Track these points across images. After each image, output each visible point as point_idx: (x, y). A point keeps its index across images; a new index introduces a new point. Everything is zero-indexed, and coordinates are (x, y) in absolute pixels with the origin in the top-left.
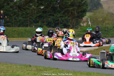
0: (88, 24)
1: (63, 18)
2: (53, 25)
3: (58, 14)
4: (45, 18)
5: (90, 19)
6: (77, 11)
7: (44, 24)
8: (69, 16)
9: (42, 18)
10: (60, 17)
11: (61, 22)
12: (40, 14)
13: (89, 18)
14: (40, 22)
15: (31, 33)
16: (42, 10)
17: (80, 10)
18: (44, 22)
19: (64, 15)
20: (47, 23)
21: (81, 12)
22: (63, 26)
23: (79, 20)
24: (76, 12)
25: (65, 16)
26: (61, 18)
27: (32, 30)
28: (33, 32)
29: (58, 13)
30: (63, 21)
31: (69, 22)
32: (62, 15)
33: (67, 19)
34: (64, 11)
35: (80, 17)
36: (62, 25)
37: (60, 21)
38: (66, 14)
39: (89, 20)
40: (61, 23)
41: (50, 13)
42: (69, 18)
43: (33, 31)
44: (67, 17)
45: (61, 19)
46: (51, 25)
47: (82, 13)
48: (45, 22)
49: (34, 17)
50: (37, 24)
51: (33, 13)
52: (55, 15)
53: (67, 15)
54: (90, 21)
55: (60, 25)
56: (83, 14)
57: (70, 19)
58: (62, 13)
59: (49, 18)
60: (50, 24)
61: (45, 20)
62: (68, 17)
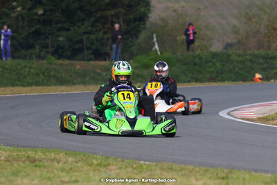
0: (154, 49)
1: (93, 37)
2: (69, 53)
3: (79, 27)
4: (50, 37)
5: (157, 37)
6: (125, 17)
7: (48, 52)
8: (106, 30)
9: (42, 37)
10: (85, 33)
11: (88, 44)
12: (38, 26)
13: (155, 36)
14: (37, 47)
15: (17, 74)
16: (42, 18)
17: (131, 17)
18: (46, 47)
19: (94, 29)
20: (53, 49)
21: (135, 20)
22: (92, 56)
23: (130, 39)
24: (124, 22)
25: (97, 31)
26: (88, 35)
27: (19, 67)
28: (23, 72)
29: (80, 24)
30: (92, 44)
31: (107, 46)
32: (90, 28)
33: (103, 39)
34: (93, 19)
35: (133, 32)
36: (90, 52)
37: (85, 43)
38: (100, 25)
39: (155, 39)
40: (88, 49)
41: (59, 25)
42: (106, 36)
43: (21, 69)
44: (101, 34)
45: (87, 38)
46: (64, 54)
47: (137, 23)
48: (50, 45)
49: (23, 35)
50: (30, 51)
51: (21, 24)
52: (72, 29)
53: (100, 30)
54: (157, 41)
55: (86, 52)
56: (139, 25)
57: (108, 39)
58: (90, 24)
59: (58, 36)
60: (60, 51)
61: (49, 41)
62: (105, 33)
